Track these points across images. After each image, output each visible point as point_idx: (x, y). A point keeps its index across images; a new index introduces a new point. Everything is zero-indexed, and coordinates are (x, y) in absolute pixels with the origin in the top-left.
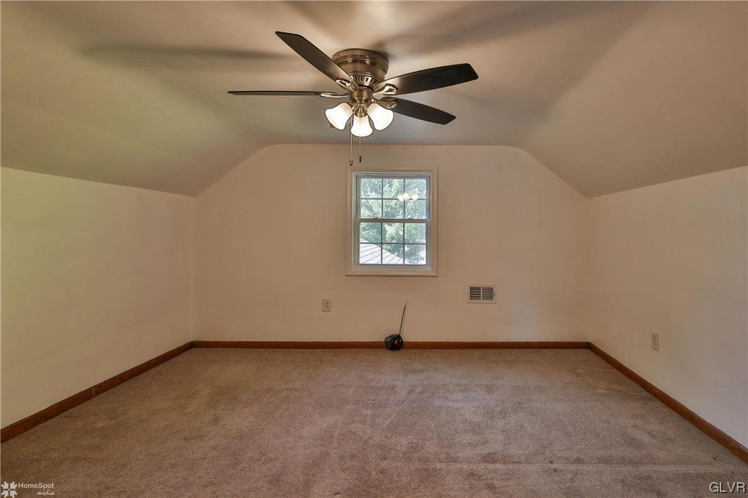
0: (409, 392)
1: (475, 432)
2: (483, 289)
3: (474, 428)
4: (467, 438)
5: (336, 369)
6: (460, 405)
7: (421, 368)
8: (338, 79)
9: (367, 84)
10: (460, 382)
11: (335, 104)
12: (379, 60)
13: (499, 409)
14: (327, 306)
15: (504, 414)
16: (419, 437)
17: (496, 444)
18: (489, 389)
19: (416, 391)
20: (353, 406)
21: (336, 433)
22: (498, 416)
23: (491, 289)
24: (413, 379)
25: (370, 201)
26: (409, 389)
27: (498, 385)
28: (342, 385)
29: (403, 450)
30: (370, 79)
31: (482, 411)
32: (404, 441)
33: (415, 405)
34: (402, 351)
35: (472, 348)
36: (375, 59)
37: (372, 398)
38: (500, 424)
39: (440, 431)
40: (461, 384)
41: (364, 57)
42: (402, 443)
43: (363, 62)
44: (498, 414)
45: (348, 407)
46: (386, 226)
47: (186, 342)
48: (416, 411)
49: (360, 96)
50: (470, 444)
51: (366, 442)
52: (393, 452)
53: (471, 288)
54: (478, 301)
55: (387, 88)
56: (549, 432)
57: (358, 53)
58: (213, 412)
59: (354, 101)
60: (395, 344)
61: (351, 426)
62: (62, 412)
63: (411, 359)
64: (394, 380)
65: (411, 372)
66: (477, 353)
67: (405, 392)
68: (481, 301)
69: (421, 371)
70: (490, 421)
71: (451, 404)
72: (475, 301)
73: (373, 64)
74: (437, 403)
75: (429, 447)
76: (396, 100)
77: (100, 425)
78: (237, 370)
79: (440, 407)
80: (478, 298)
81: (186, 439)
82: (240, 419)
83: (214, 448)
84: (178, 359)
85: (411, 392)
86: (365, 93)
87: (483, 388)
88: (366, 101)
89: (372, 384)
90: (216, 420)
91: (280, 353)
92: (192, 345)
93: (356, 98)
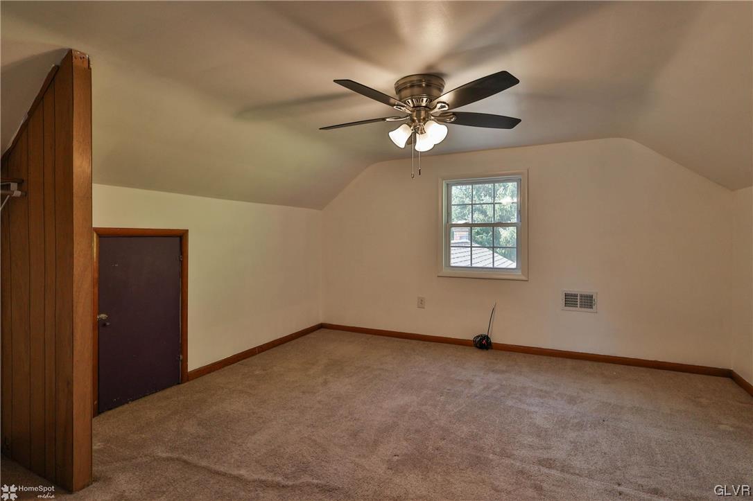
0: (485, 388)
1: (540, 436)
2: (581, 296)
3: (540, 433)
4: (529, 439)
5: (424, 359)
6: (532, 409)
7: (504, 368)
8: (394, 105)
9: (424, 104)
10: (541, 388)
11: (395, 126)
12: (434, 81)
13: (576, 421)
14: (421, 303)
15: (580, 426)
16: (481, 429)
17: (559, 452)
18: (572, 400)
19: (492, 389)
20: (430, 392)
21: (409, 410)
22: (572, 428)
23: (592, 297)
24: (492, 378)
25: (484, 206)
26: (485, 385)
27: (584, 398)
28: (426, 373)
29: (463, 436)
30: (425, 99)
31: (556, 419)
32: (465, 429)
33: (486, 401)
34: (490, 350)
35: (567, 358)
36: (430, 81)
37: (448, 388)
38: (572, 435)
39: (504, 428)
40: (541, 390)
41: (421, 81)
42: (464, 431)
43: (420, 86)
44: (572, 426)
45: (425, 392)
46: (501, 230)
47: (317, 323)
48: (486, 405)
49: (418, 116)
50: (530, 445)
51: (431, 423)
52: (453, 436)
53: (566, 295)
54: (574, 308)
55: (439, 105)
56: (630, 455)
57: (415, 78)
58: (324, 377)
59: (413, 121)
60: (483, 343)
61: (424, 407)
62: (239, 361)
63: (496, 359)
64: (473, 376)
65: (493, 371)
66: (569, 362)
67: (482, 387)
68: (578, 309)
69: (503, 372)
70: (561, 430)
71: (524, 406)
72: (571, 308)
73: (428, 85)
74: (510, 403)
75: (487, 439)
76: (454, 114)
77: (257, 372)
78: (347, 348)
79: (512, 407)
80: (575, 305)
81: (304, 392)
82: (341, 386)
83: (319, 402)
84: (311, 335)
85: (487, 388)
86: (423, 113)
87: (565, 398)
88: (424, 119)
89: (452, 376)
90: (325, 383)
91: (382, 339)
92: (322, 326)
93: (415, 118)
